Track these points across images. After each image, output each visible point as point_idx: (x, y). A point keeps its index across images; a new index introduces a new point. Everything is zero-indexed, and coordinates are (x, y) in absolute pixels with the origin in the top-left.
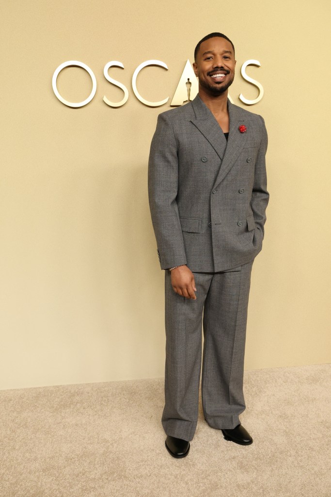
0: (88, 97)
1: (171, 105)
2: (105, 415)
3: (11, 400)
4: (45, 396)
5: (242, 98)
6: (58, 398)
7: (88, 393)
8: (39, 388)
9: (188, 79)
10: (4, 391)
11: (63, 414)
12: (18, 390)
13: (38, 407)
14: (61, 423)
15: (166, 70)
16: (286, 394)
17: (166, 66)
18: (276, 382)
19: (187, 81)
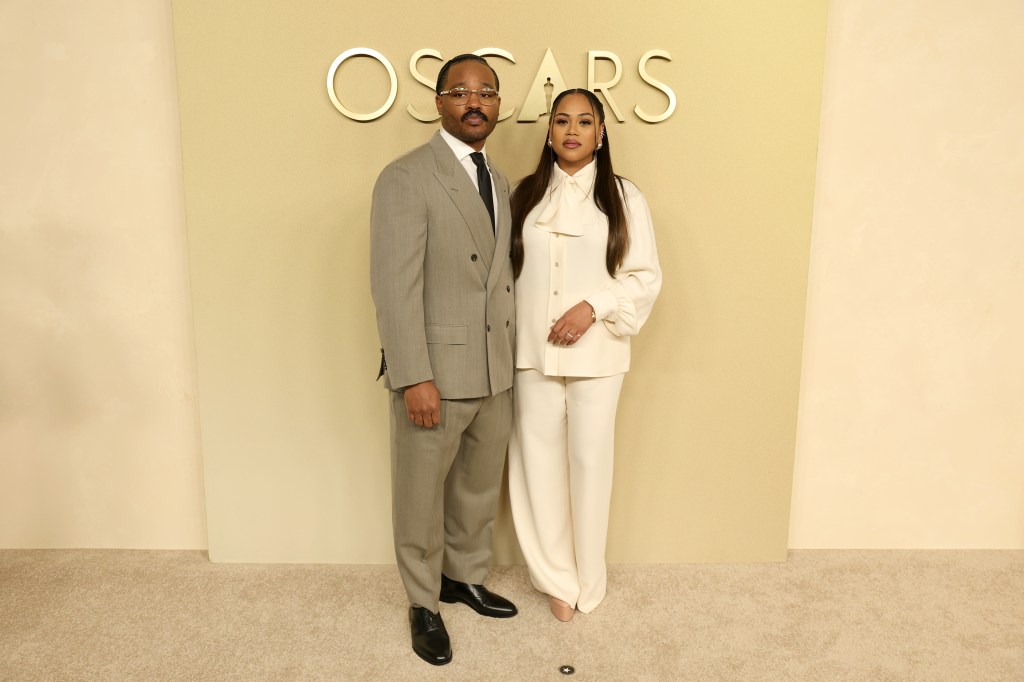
0: (385, 102)
1: (520, 119)
2: (382, 618)
3: (243, 580)
4: (296, 578)
5: (638, 111)
6: (316, 582)
7: (365, 580)
8: (291, 565)
9: (549, 79)
10: (237, 564)
11: (317, 610)
12: (258, 565)
13: (282, 595)
14: (312, 623)
15: (513, 63)
16: (685, 608)
17: (510, 57)
18: (677, 586)
19: (546, 82)
